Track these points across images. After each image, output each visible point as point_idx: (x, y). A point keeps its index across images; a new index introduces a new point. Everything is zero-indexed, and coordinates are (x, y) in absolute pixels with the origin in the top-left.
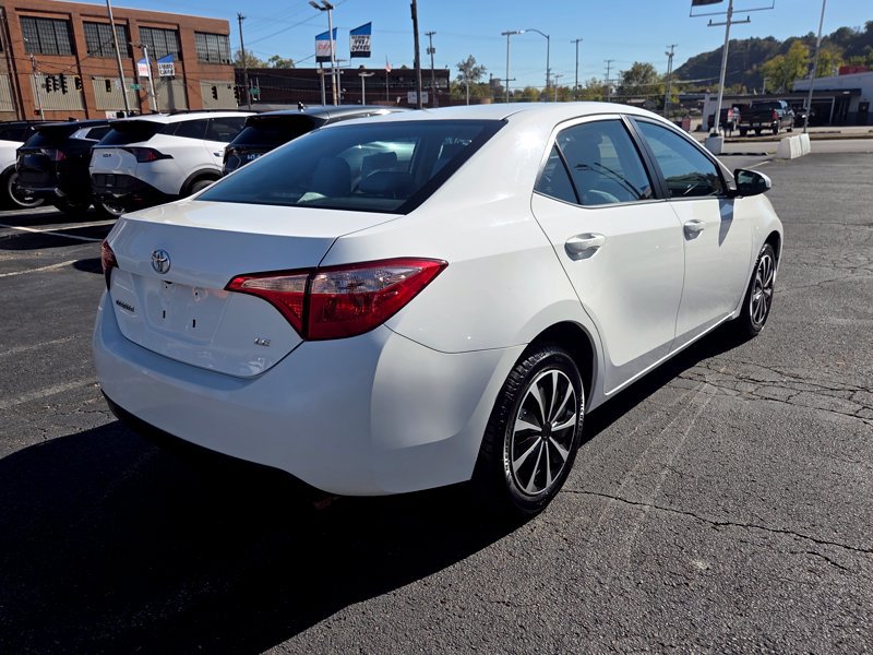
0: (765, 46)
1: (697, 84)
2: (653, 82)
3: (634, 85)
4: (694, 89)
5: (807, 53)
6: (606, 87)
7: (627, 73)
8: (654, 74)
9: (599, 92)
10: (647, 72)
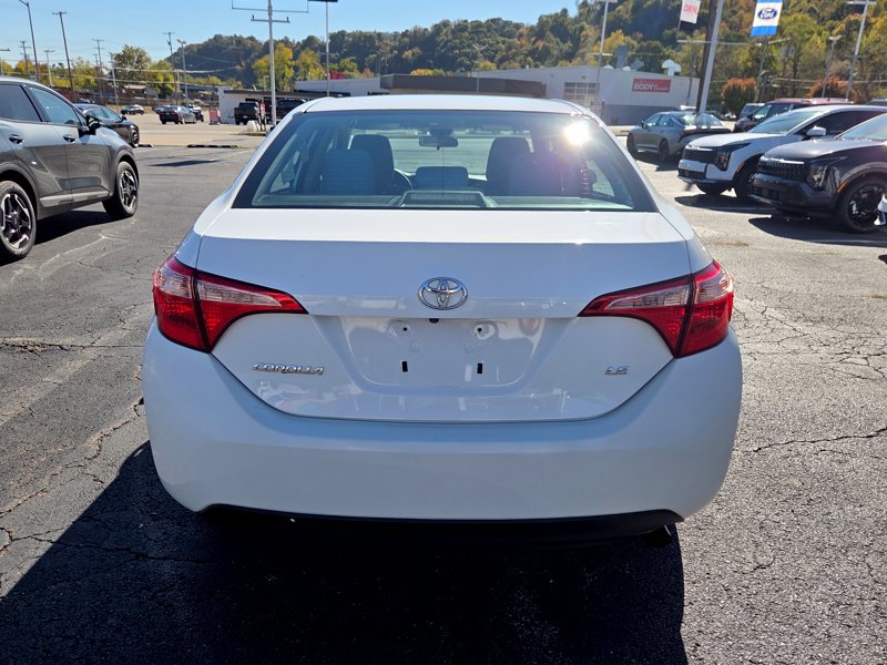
0: (249, 45)
1: (194, 75)
2: (148, 69)
3: (128, 69)
4: (191, 79)
5: (291, 56)
6: (97, 68)
7: (118, 57)
8: (148, 60)
9: (89, 73)
10: (140, 56)
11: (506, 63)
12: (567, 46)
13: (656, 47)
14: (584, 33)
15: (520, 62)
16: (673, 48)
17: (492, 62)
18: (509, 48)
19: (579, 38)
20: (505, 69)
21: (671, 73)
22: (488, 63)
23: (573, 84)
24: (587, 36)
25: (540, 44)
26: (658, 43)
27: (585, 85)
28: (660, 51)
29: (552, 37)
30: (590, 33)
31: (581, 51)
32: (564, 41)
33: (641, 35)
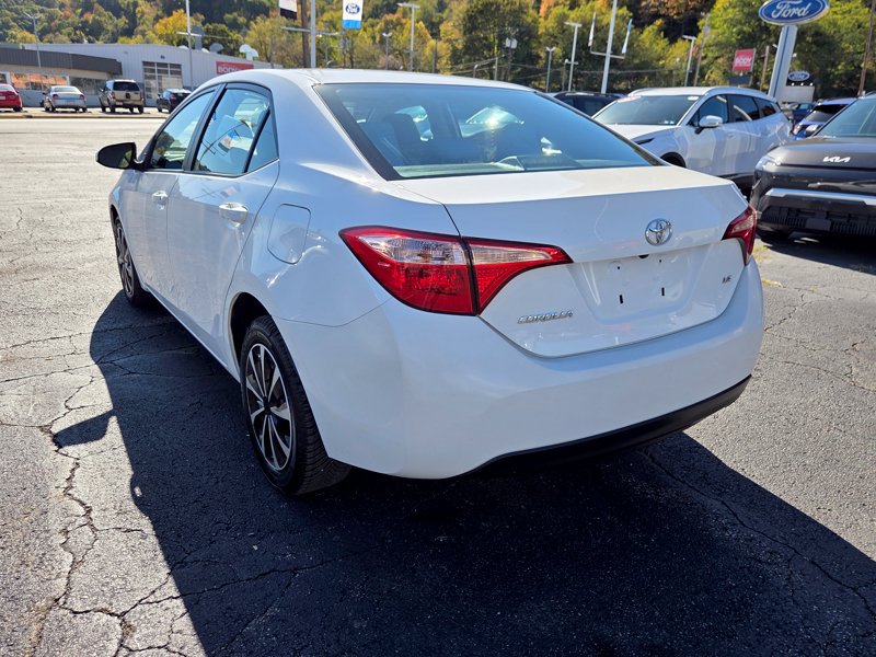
11: (50, 36)
12: (122, 22)
13: (223, 31)
14: (139, 9)
15: (69, 35)
16: (239, 32)
17: (31, 31)
18: (51, 18)
19: (135, 14)
20: (51, 42)
21: (249, 58)
22: (27, 34)
23: (152, 64)
24: (143, 14)
25: (89, 17)
26: (223, 27)
27: (165, 65)
28: (228, 36)
29: (101, 10)
30: (146, 10)
31: (140, 28)
32: (118, 17)
33: (202, 17)
